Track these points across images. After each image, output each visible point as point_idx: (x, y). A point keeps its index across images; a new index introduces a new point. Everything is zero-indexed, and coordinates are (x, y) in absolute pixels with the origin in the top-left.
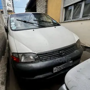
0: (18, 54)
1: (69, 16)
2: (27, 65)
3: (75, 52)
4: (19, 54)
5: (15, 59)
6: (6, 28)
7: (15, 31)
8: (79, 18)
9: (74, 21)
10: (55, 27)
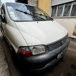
0: (28, 47)
1: (54, 14)
2: (39, 57)
3: (67, 40)
4: (30, 47)
5: (24, 53)
6: (3, 18)
7: (17, 22)
8: (61, 16)
9: (59, 18)
10: (52, 21)
